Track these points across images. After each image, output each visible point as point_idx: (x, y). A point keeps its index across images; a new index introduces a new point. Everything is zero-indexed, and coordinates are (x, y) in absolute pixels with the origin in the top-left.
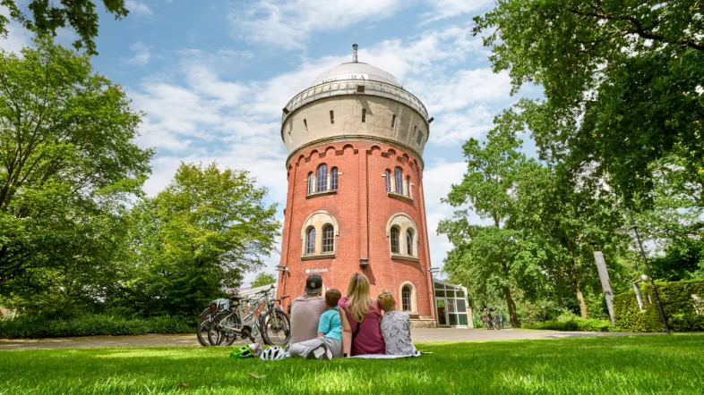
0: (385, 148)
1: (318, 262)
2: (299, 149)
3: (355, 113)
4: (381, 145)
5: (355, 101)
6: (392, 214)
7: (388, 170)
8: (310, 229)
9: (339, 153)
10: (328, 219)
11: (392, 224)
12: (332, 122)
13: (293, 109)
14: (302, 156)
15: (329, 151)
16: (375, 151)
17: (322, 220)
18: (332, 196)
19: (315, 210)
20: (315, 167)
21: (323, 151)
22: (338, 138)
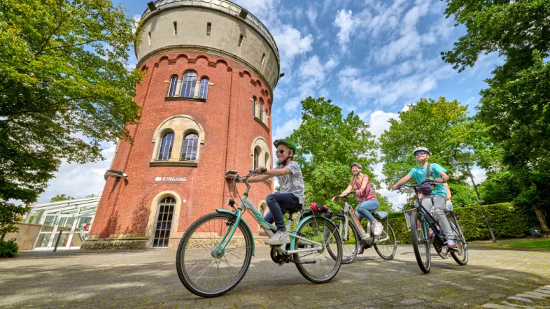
0: (255, 78)
1: (173, 169)
2: (162, 50)
3: (233, 35)
4: (252, 73)
5: (234, 23)
6: (256, 136)
7: (255, 98)
8: (168, 133)
9: (211, 65)
10: (192, 125)
11: (256, 145)
12: (208, 34)
13: (162, 8)
14: (165, 58)
15: (200, 60)
16: (246, 76)
17: (186, 124)
18: (201, 103)
19: (176, 114)
20: (182, 72)
21: (194, 58)
22: (213, 50)
